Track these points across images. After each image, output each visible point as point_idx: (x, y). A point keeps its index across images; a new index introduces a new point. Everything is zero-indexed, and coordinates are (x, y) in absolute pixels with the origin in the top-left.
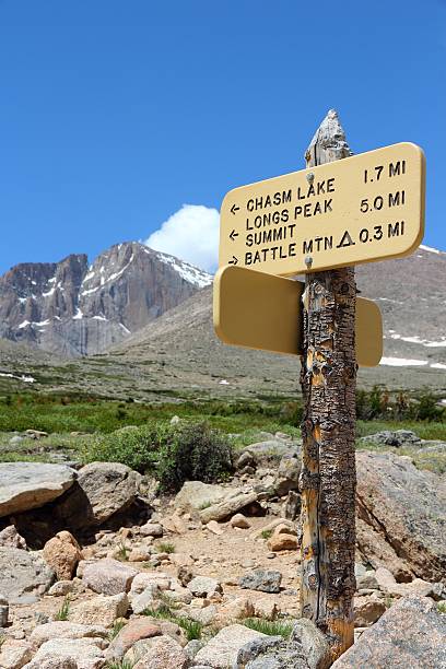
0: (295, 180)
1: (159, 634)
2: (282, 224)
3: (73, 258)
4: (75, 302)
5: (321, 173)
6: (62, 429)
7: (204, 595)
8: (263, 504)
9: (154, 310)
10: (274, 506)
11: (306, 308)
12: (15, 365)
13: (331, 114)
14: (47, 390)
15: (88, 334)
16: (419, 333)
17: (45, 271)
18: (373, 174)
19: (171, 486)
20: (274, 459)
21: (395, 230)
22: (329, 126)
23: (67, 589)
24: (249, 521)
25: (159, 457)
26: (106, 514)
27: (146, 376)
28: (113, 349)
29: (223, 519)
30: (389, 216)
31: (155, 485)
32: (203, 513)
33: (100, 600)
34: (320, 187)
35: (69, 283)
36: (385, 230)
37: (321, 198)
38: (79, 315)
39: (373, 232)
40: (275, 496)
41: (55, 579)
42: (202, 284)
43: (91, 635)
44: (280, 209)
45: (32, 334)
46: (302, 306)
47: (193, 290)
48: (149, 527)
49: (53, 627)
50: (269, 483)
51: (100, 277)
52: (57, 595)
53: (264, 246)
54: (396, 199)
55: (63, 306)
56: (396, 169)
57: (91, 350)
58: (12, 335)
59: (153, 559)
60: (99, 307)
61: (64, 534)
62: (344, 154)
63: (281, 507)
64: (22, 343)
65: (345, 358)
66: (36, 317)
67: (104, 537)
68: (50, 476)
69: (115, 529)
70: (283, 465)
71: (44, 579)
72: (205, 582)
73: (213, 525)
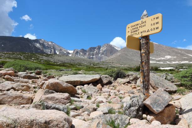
0: (139, 22)
1: (115, 97)
2: (137, 29)
3: (99, 46)
4: (99, 53)
5: (144, 20)
6: (97, 71)
7: (122, 94)
8: (130, 82)
9: (111, 54)
10: (132, 82)
11: (141, 43)
12: (90, 63)
13: (145, 11)
14: (95, 67)
15: (101, 58)
16: (155, 57)
17: (94, 48)
18: (153, 19)
19: (115, 79)
20: (132, 75)
21: (157, 28)
22: (145, 12)
23: (100, 92)
24: (128, 84)
25: (113, 74)
26: (105, 83)
27: (110, 64)
28: (105, 60)
29: (124, 84)
30: (156, 26)
31: (113, 79)
32: (121, 83)
33: (106, 93)
34: (144, 22)
35: (98, 50)
36: (155, 28)
37: (144, 24)
38: (100, 55)
39: (153, 29)
40: (132, 80)
41: (98, 91)
42: (119, 50)
43: (105, 98)
44: (137, 27)
45: (93, 58)
46: (140, 42)
47: (117, 51)
48: (112, 85)
49: (99, 97)
50: (131, 78)
51: (103, 49)
52: (99, 93)
53: (134, 33)
54: (157, 23)
55: (97, 54)
56: (157, 18)
57: (102, 60)
58: (90, 58)
59: (113, 89)
60: (103, 54)
61: (100, 84)
62: (147, 17)
63: (133, 82)
64: (91, 59)
65: (148, 51)
66: (93, 55)
67: (105, 86)
68: (97, 77)
69: (107, 85)
70: (134, 76)
71: (97, 91)
72: (122, 92)
73: (122, 85)
